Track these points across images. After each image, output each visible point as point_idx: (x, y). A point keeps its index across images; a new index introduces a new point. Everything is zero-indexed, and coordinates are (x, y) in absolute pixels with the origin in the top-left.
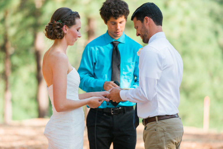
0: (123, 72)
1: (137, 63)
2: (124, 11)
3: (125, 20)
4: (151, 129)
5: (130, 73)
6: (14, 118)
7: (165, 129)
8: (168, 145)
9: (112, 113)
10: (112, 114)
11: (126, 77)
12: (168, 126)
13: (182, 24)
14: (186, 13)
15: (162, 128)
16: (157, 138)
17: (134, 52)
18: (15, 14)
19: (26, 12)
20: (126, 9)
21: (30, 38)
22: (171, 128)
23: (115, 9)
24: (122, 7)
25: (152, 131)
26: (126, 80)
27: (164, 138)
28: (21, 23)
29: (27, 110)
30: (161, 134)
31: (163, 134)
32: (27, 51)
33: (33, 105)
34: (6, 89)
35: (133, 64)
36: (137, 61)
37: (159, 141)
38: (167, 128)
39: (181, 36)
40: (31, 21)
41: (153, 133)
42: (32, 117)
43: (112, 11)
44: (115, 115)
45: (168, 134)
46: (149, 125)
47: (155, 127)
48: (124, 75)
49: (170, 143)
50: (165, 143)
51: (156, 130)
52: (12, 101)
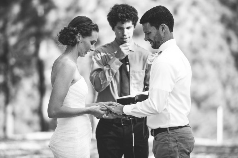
0: (133, 80)
1: (147, 71)
2: (131, 16)
3: (133, 26)
4: (162, 139)
5: (140, 81)
6: (15, 132)
7: (177, 139)
8: (182, 156)
9: (122, 123)
10: (123, 125)
11: (136, 85)
12: (181, 135)
13: (192, 31)
14: (197, 20)
15: (174, 138)
16: (170, 148)
17: (144, 60)
18: (15, 23)
19: (28, 20)
20: (133, 14)
21: (32, 49)
22: (184, 138)
23: (122, 13)
24: (130, 12)
25: (164, 141)
26: (136, 89)
27: (177, 148)
28: (23, 32)
29: (29, 123)
30: (173, 145)
31: (175, 144)
32: (29, 61)
33: (36, 118)
34: (7, 102)
35: (143, 72)
36: (147, 69)
37: (172, 151)
38: (179, 138)
39: (191, 44)
40: (33, 30)
41: (165, 143)
42: (36, 131)
43: (119, 15)
44: (125, 126)
45: (181, 143)
46: (159, 136)
47: (167, 138)
48: (134, 84)
49: (183, 153)
50: (178, 153)
51: (167, 141)
52: (14, 114)
